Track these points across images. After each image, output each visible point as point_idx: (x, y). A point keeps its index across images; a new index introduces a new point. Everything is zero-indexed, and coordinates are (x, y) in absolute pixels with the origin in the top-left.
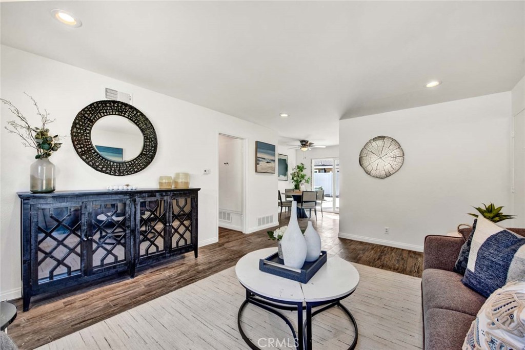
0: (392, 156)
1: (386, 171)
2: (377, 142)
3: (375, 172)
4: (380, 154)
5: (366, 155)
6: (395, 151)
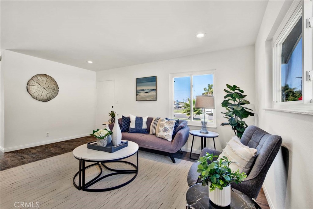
0: (52, 88)
1: (48, 97)
2: (42, 77)
3: (40, 97)
4: (44, 85)
5: (33, 85)
6: (54, 85)
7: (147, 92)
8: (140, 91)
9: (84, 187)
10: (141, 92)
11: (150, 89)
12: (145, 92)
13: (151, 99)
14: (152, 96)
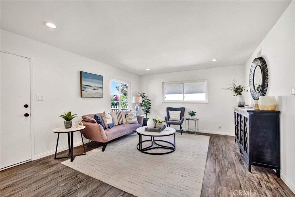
7: (94, 89)
8: (87, 87)
10: (87, 88)
11: (98, 87)
12: (93, 88)
13: (99, 96)
14: (100, 93)
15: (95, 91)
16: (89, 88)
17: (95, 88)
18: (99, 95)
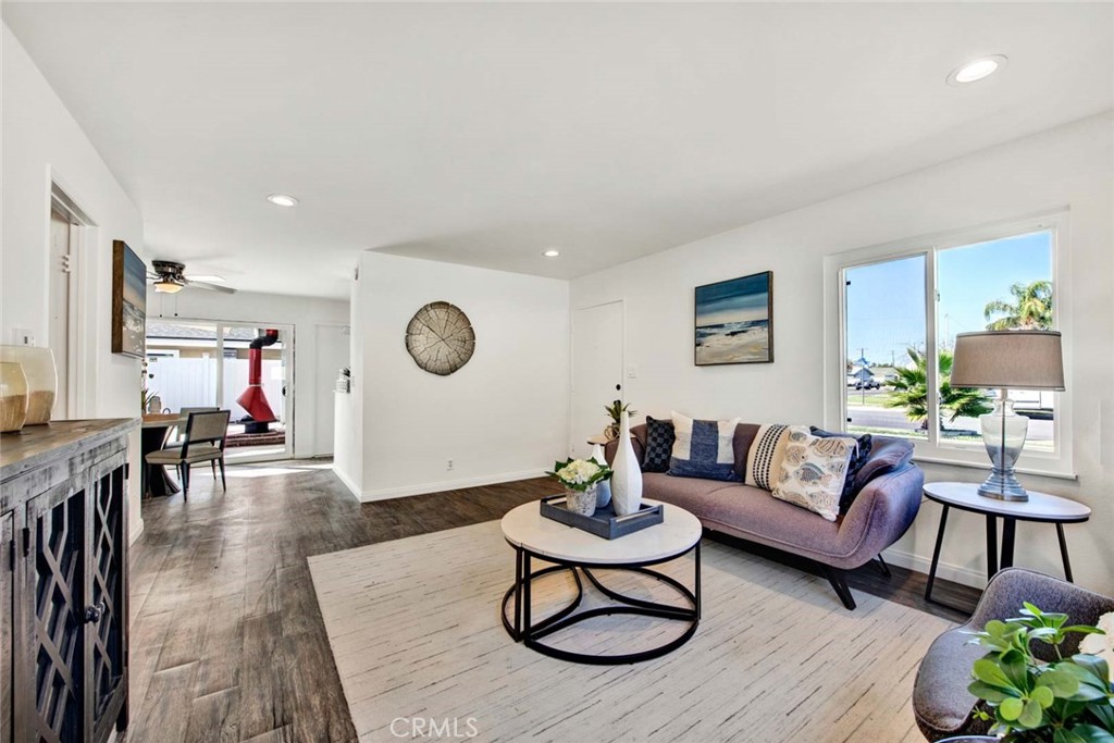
0: (460, 339)
1: (451, 362)
2: (438, 311)
3: (434, 363)
4: (443, 332)
5: (419, 332)
6: (464, 331)
7: (733, 334)
8: (708, 331)
9: (528, 635)
10: (710, 334)
11: (746, 323)
12: (729, 332)
14: (754, 345)
15: (735, 340)
16: (714, 334)
17: (735, 330)
18: (754, 354)
